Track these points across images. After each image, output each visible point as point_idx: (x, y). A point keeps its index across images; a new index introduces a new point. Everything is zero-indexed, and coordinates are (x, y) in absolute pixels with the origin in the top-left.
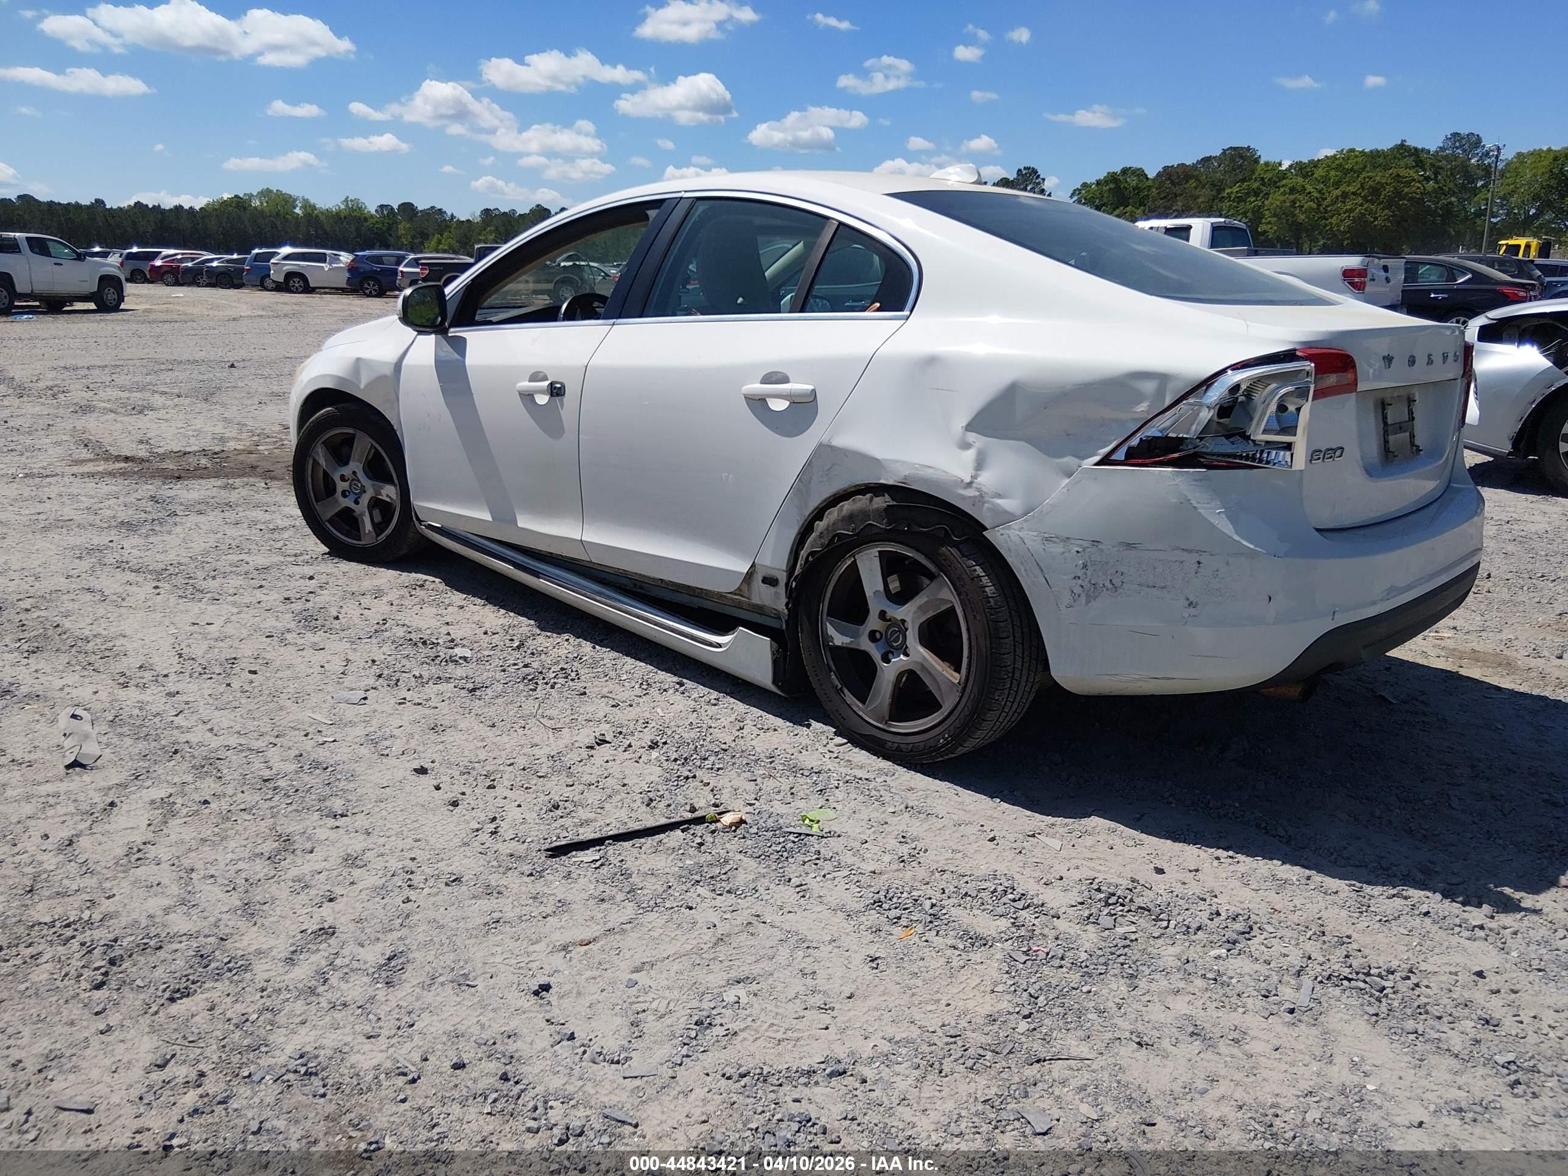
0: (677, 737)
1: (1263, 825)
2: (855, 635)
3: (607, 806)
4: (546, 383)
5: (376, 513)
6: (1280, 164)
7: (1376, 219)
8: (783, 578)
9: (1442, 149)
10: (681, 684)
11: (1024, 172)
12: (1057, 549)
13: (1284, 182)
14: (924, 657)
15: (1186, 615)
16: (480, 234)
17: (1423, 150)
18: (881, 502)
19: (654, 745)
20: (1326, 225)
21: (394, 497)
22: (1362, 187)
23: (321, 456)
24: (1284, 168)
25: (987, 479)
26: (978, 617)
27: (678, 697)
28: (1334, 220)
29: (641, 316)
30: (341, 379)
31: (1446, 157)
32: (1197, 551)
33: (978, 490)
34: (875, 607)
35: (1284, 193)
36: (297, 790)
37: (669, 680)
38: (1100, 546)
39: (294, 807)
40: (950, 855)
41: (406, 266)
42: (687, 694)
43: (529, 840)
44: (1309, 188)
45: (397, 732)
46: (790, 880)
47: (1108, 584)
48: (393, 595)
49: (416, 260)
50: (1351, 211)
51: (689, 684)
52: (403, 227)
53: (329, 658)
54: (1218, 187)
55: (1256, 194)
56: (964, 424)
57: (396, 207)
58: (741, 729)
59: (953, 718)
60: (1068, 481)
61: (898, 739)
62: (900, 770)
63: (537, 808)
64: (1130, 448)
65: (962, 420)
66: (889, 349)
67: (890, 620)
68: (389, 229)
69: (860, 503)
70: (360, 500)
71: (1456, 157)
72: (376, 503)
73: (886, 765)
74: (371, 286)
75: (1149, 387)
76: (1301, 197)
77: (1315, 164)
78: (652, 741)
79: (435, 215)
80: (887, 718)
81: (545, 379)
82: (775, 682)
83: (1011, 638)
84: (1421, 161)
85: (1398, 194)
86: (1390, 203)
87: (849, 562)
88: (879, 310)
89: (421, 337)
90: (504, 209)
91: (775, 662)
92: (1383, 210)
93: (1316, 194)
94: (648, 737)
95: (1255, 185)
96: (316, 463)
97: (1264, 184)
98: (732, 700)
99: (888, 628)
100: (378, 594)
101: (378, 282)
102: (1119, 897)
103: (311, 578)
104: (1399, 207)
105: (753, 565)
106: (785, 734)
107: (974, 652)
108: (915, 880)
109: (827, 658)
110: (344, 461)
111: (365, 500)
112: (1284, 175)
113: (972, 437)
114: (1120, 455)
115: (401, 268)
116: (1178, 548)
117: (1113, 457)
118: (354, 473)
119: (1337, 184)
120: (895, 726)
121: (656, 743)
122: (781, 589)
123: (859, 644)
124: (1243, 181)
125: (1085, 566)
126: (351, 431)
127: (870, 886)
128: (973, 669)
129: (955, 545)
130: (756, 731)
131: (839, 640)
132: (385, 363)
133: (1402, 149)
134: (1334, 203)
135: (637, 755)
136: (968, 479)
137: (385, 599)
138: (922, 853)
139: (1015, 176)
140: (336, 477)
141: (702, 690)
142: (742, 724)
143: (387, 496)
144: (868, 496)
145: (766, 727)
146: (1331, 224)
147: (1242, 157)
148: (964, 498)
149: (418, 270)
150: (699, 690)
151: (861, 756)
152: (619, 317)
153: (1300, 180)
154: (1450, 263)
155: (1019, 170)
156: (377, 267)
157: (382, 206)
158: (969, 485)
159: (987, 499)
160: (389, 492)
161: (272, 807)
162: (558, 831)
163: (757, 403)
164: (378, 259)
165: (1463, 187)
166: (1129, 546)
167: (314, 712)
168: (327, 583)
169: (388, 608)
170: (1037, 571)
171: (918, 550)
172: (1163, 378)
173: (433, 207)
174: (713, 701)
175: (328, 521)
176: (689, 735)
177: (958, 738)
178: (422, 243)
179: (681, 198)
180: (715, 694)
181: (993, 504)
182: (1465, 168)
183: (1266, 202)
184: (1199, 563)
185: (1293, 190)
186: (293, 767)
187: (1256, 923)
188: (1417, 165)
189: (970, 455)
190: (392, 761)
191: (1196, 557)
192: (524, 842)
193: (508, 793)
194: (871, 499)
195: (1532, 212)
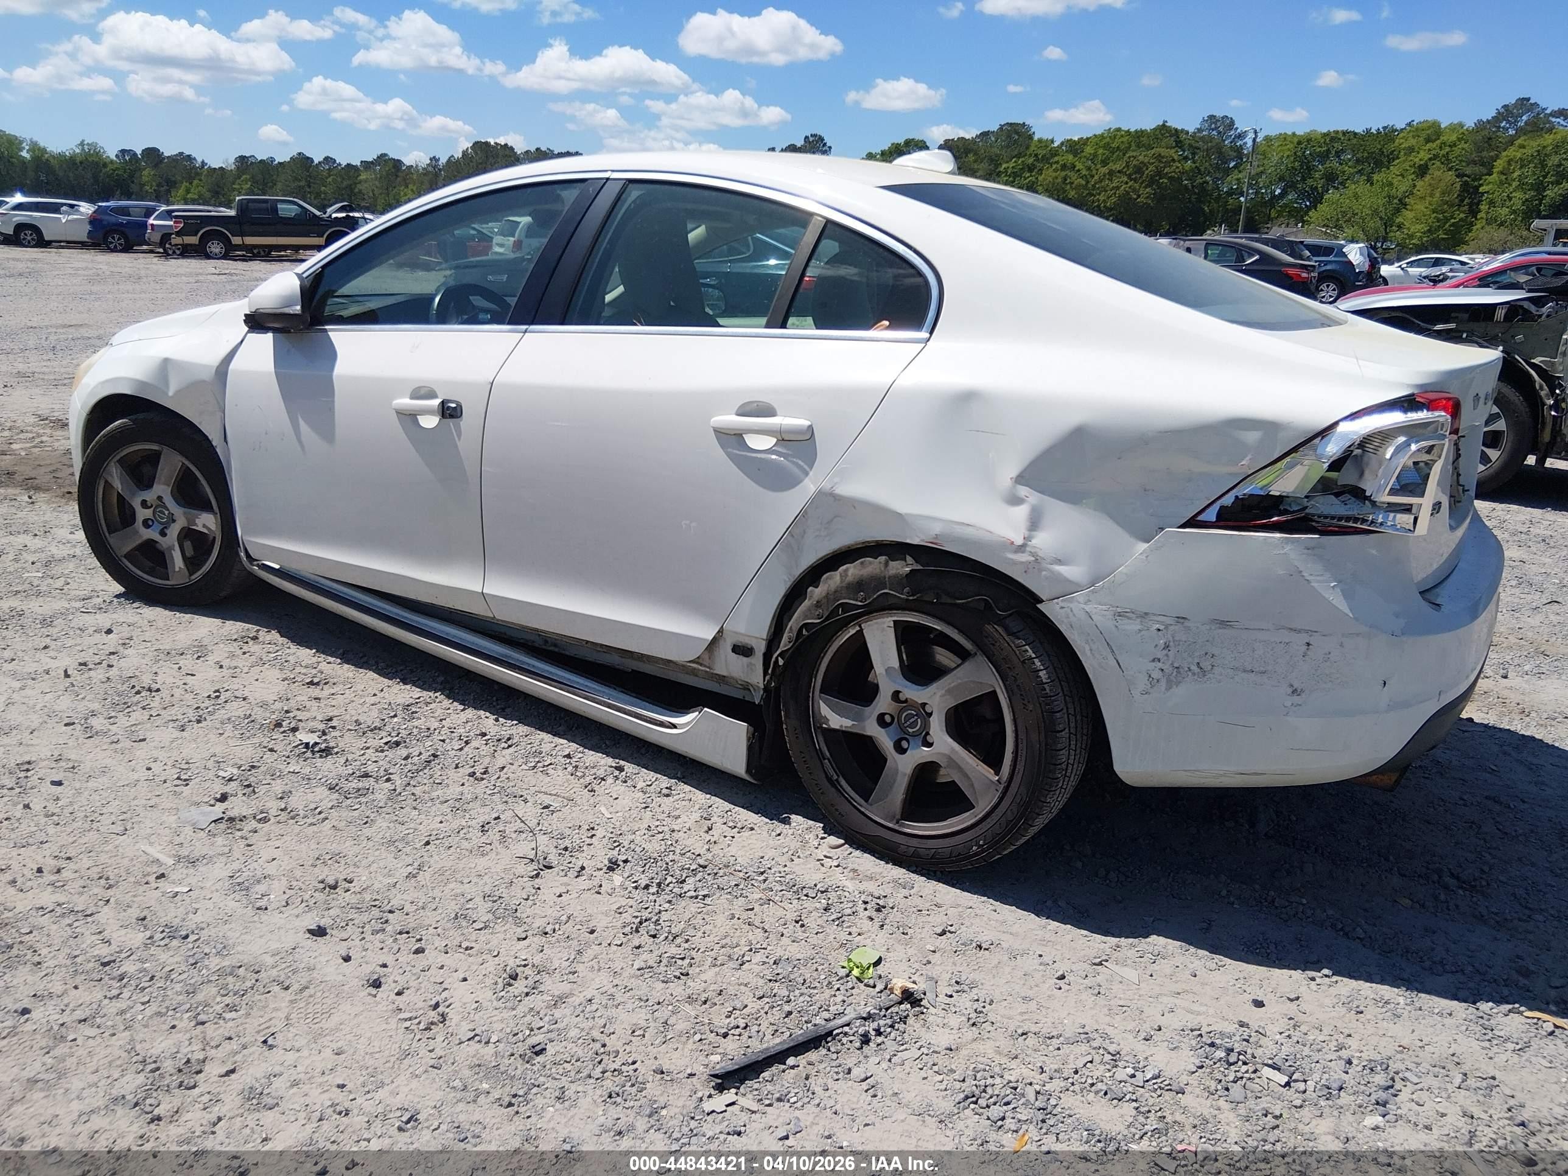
0: (638, 849)
1: (1340, 926)
2: (858, 718)
3: (580, 968)
4: (436, 402)
5: (188, 544)
6: (1052, 141)
7: (1139, 196)
8: (760, 648)
9: (1200, 130)
10: (620, 769)
11: (811, 139)
12: (1133, 626)
13: (1056, 159)
14: (953, 750)
15: (1288, 704)
16: (234, 183)
17: (1182, 130)
18: (901, 567)
19: (613, 866)
20: (1093, 202)
21: (213, 527)
22: (1127, 166)
23: (116, 477)
24: (1056, 144)
25: (1044, 541)
26: (1031, 707)
27: (619, 788)
28: (1102, 198)
29: (562, 323)
30: (142, 384)
31: (1202, 138)
32: (1307, 631)
33: (1032, 554)
34: (886, 689)
35: (1055, 170)
36: (152, 978)
37: (603, 762)
38: (1187, 624)
39: (153, 1008)
40: (1023, 1008)
41: (157, 218)
42: (629, 783)
43: (494, 1039)
44: (1079, 166)
45: (271, 869)
46: (849, 1071)
47: (1194, 668)
48: (219, 653)
49: (169, 212)
50: (1118, 188)
51: (629, 768)
52: (147, 174)
53: (155, 754)
54: (995, 161)
55: (1031, 169)
56: (1014, 472)
57: (139, 152)
58: (710, 829)
59: (990, 822)
60: (1146, 545)
61: (914, 842)
62: (919, 880)
63: (489, 981)
64: (1222, 507)
65: (1012, 470)
66: (910, 380)
67: (906, 701)
68: (132, 176)
69: (872, 566)
70: (167, 531)
71: (1211, 139)
72: (188, 534)
73: (899, 872)
74: (116, 240)
75: (1252, 437)
76: (1072, 174)
77: (1084, 142)
78: (610, 861)
79: (183, 161)
80: (898, 816)
81: (432, 395)
82: (748, 771)
83: (1067, 730)
84: (1181, 142)
85: (1159, 173)
86: (1152, 182)
87: (852, 632)
88: (888, 328)
89: (253, 336)
90: (261, 156)
91: (750, 748)
92: (1146, 187)
93: (1084, 172)
94: (601, 854)
95: (1031, 161)
96: (108, 486)
97: (1037, 160)
98: (687, 788)
99: (901, 711)
100: (201, 652)
101: (123, 235)
102: (1239, 1054)
103: (109, 632)
104: (1160, 186)
105: (721, 631)
106: (765, 834)
107: (1022, 746)
108: (1000, 1053)
109: (820, 743)
110: (144, 482)
111: (174, 531)
112: (1055, 153)
113: (1023, 491)
114: (1211, 515)
115: (151, 221)
116: (1284, 628)
117: (1199, 518)
118: (160, 498)
119: (1105, 163)
120: (909, 827)
121: (615, 863)
122: (758, 660)
123: (864, 728)
124: (1018, 156)
125: (1167, 647)
126: (155, 447)
127: (953, 1071)
128: (1020, 766)
129: (1000, 621)
130: (730, 833)
131: (836, 721)
132: (205, 366)
133: (1163, 129)
134: (1101, 181)
135: (596, 882)
136: (1019, 541)
137: (212, 658)
138: (988, 1007)
139: (803, 143)
140: (136, 504)
141: (649, 775)
142: (709, 823)
143: (204, 526)
144: (883, 558)
145: (739, 825)
146: (1098, 200)
147: (1017, 133)
148: (1014, 563)
149: (171, 223)
150: (645, 776)
151: (866, 862)
152: (532, 323)
153: (1071, 157)
154: (1241, 245)
155: (806, 137)
156: (124, 219)
157: (123, 151)
158: (1021, 548)
159: (1044, 565)
160: (207, 522)
161: (123, 1012)
162: (529, 1018)
163: (731, 439)
164: (124, 211)
165: (1217, 168)
166: (1224, 624)
167: (151, 844)
168: (131, 639)
169: (215, 672)
170: (1107, 652)
171: (949, 623)
172: (1269, 427)
173: (181, 154)
174: (665, 791)
175: (125, 556)
176: (654, 847)
177: (996, 842)
178: (169, 191)
179: (608, 179)
180: (664, 782)
181: (1052, 572)
182: (1219, 150)
183: (1040, 178)
184: (1308, 644)
185: (1064, 167)
186: (138, 938)
187: (1397, 1073)
188: (1177, 146)
189: (1021, 512)
190: (273, 918)
191: (1305, 638)
192: (487, 1043)
193: (442, 959)
194: (886, 564)
195: (1278, 192)
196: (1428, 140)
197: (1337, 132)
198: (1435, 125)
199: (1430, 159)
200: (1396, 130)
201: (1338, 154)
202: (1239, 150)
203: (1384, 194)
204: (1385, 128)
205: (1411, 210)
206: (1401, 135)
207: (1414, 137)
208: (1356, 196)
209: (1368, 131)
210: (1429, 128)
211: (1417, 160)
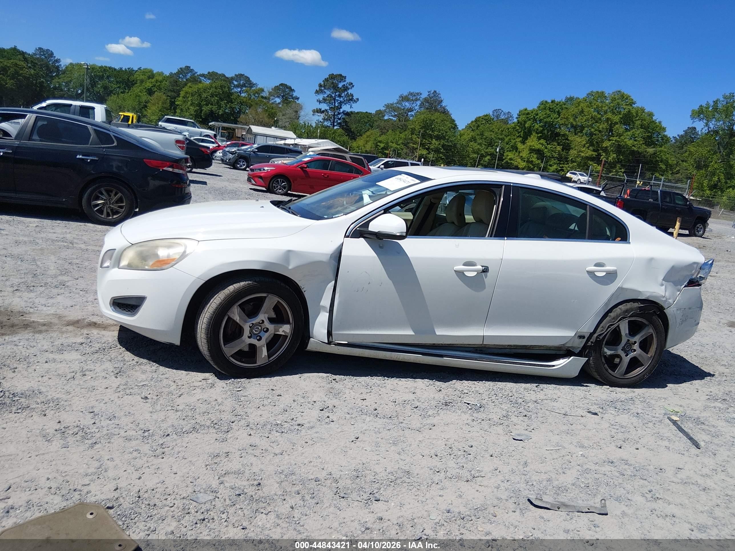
2: (615, 350)
8: (587, 336)
9: (35, 54)
12: (679, 312)
14: (639, 352)
17: (26, 52)
18: (636, 305)
25: (667, 294)
31: (37, 59)
33: (665, 298)
38: (686, 309)
47: (685, 320)
56: (662, 279)
59: (649, 368)
60: (679, 292)
65: (661, 277)
67: (629, 342)
69: (628, 305)
71: (42, 60)
80: (623, 374)
84: (26, 58)
85: (17, 73)
86: (13, 77)
88: (621, 240)
92: (10, 79)
96: (230, 319)
104: (18, 80)
105: (577, 333)
109: (604, 360)
111: (266, 337)
113: (664, 282)
120: (626, 376)
122: (585, 339)
123: (617, 352)
125: (682, 316)
126: (264, 295)
131: (609, 353)
133: (15, 50)
136: (664, 295)
143: (283, 331)
144: (631, 303)
148: (662, 301)
163: (591, 274)
165: (47, 75)
166: (690, 308)
175: (231, 356)
181: (668, 301)
188: (24, 60)
189: (664, 287)
195: (79, 92)
196: (149, 78)
197: (106, 67)
198: (151, 71)
199: (152, 86)
200: (134, 71)
201: (108, 77)
202: (58, 67)
203: (137, 100)
204: (129, 69)
205: (150, 109)
206: (137, 73)
207: (143, 75)
208: (124, 99)
209: (121, 69)
210: (149, 72)
211: (146, 86)
